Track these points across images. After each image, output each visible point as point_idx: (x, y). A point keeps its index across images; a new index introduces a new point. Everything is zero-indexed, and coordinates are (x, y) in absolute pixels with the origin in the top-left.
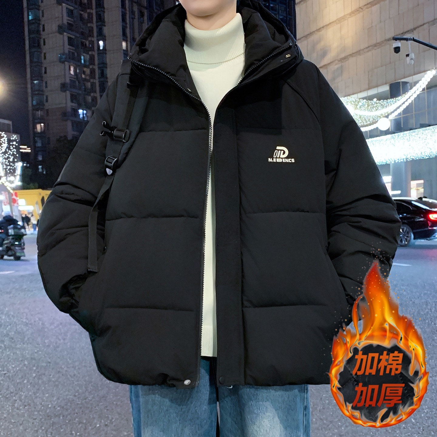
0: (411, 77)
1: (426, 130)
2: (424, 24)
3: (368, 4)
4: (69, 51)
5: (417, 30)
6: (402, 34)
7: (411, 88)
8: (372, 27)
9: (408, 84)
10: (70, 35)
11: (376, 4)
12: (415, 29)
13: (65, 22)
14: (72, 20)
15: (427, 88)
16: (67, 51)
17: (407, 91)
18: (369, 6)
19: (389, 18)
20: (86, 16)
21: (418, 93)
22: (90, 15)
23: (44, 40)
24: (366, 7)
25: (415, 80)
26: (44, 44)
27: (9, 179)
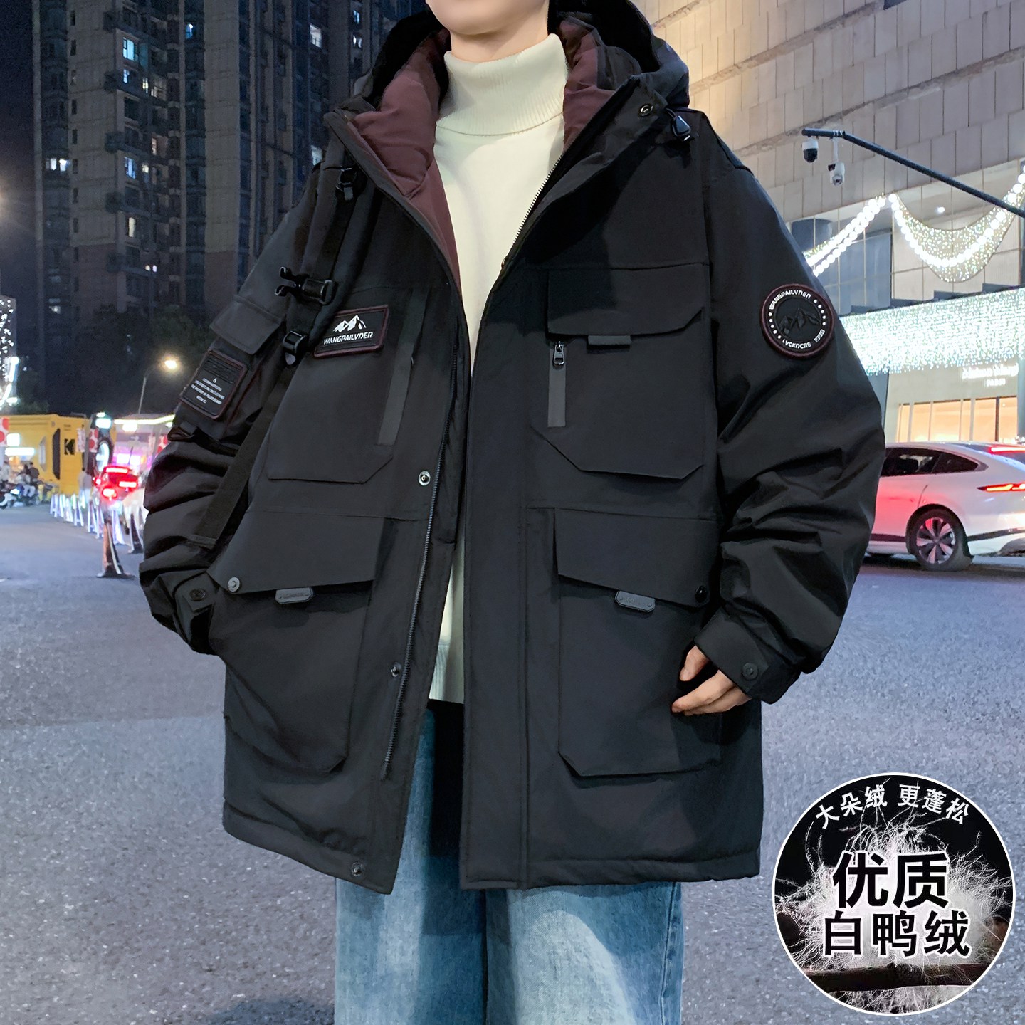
0: (836, 211)
1: (864, 318)
2: (864, 104)
3: (751, 58)
4: (126, 128)
5: (850, 115)
6: (819, 122)
7: (835, 233)
8: (758, 105)
9: (829, 225)
11: (767, 60)
12: (846, 113)
13: (120, 67)
15: (866, 234)
17: (827, 239)
18: (754, 61)
19: (795, 88)
20: (164, 56)
21: (848, 242)
22: (173, 55)
24: (747, 64)
25: (843, 217)
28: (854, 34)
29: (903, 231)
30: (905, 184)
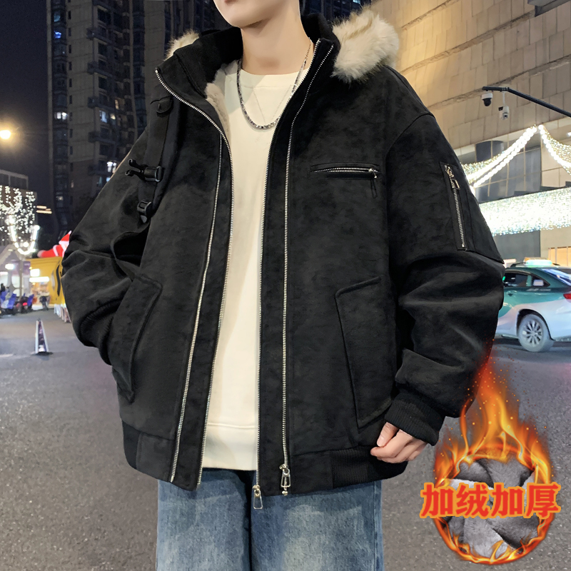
0: (506, 135)
1: (523, 198)
2: (523, 73)
3: (456, 47)
4: (100, 94)
5: (515, 79)
6: (497, 83)
7: (505, 149)
8: (458, 75)
9: (502, 144)
10: (101, 76)
11: (466, 48)
12: (513, 78)
13: (97, 60)
14: (105, 57)
15: (526, 149)
16: (97, 95)
17: (501, 153)
18: (458, 49)
19: (483, 65)
20: (121, 53)
21: (515, 154)
22: (127, 52)
23: (71, 80)
24: (453, 50)
25: (510, 140)
26: (71, 86)
27: (22, 245)
28: (518, 32)
29: (547, 146)
30: (547, 119)
